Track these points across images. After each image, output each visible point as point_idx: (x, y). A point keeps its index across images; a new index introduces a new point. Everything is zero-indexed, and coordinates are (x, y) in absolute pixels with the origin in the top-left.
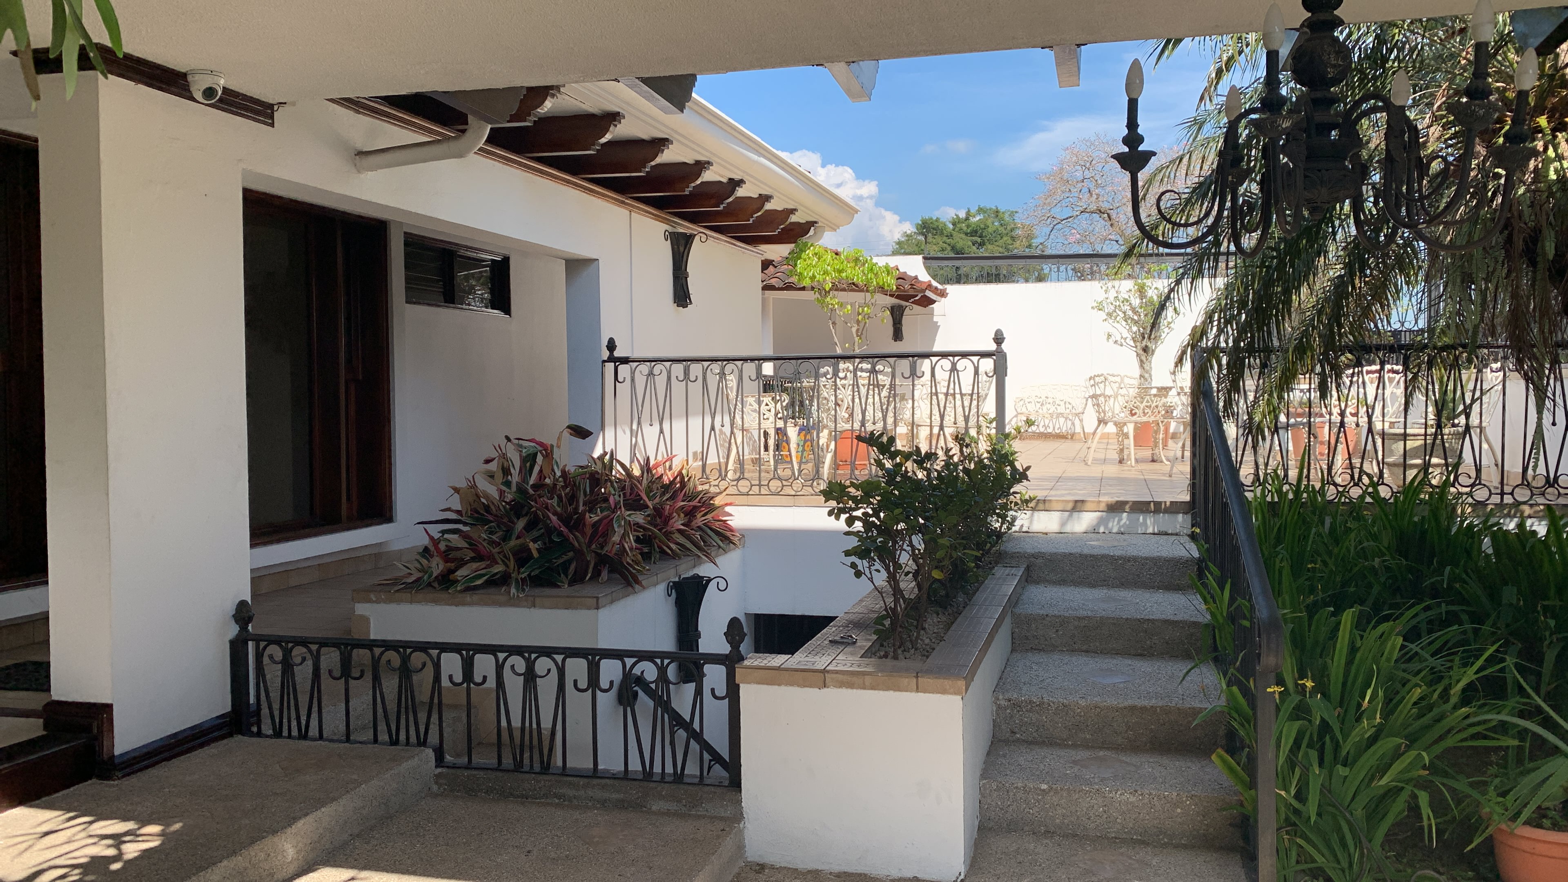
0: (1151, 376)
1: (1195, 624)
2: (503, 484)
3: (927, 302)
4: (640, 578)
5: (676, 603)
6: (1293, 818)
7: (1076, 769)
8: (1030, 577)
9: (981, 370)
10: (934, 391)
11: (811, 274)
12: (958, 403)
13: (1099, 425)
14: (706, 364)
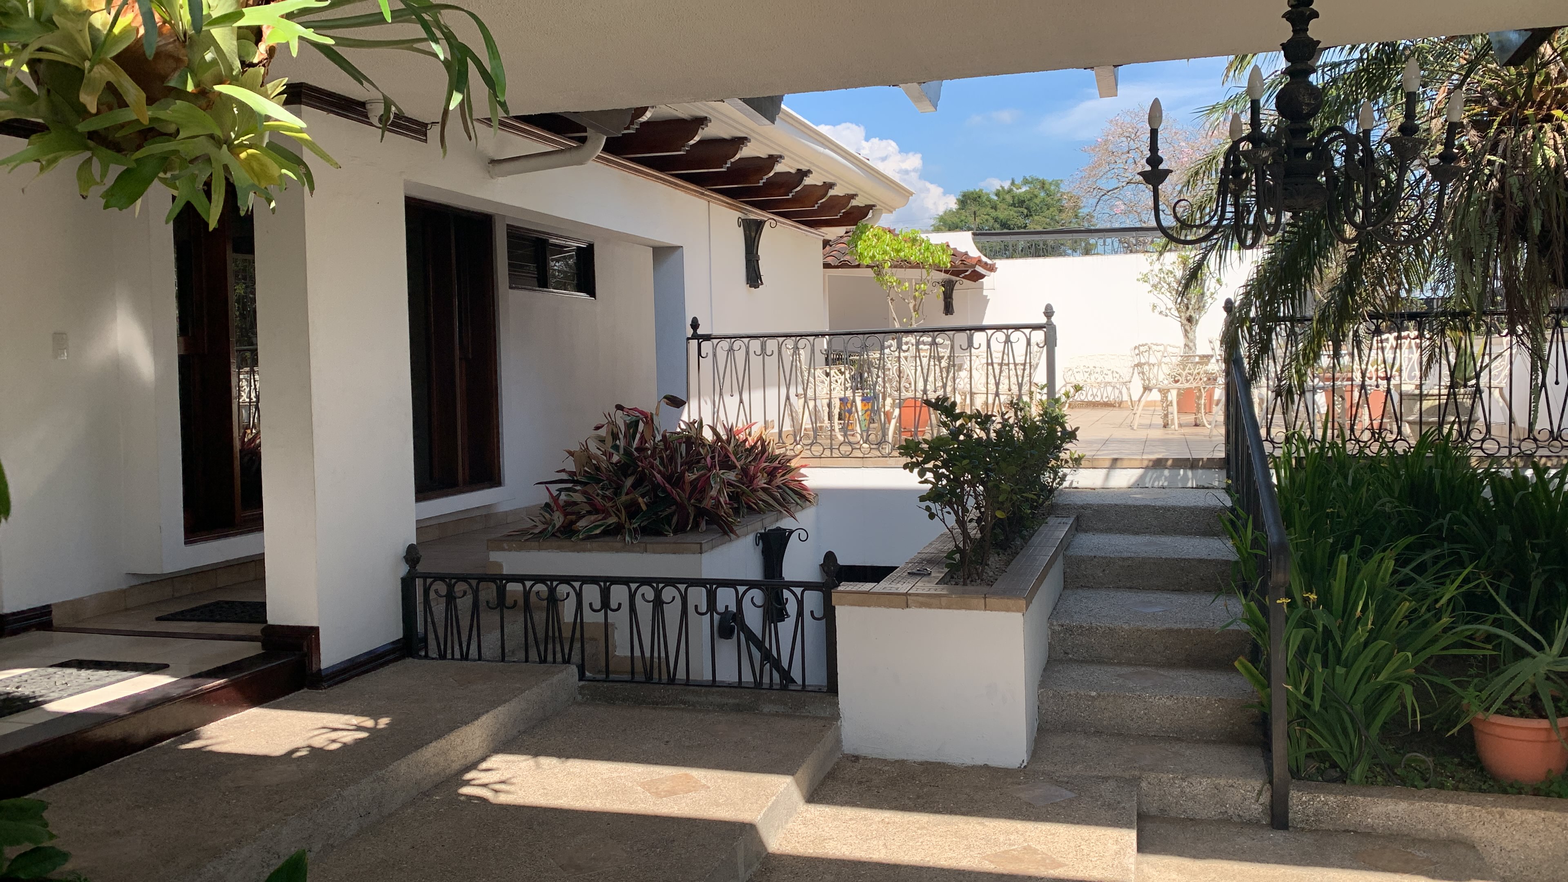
0: (1195, 345)
1: (1227, 562)
2: (612, 447)
3: (976, 277)
4: (735, 528)
5: (763, 552)
6: (1304, 712)
7: (1121, 680)
8: (1079, 527)
9: (1033, 341)
10: (990, 361)
11: (871, 254)
12: (1013, 373)
13: (1144, 392)
14: (781, 339)
